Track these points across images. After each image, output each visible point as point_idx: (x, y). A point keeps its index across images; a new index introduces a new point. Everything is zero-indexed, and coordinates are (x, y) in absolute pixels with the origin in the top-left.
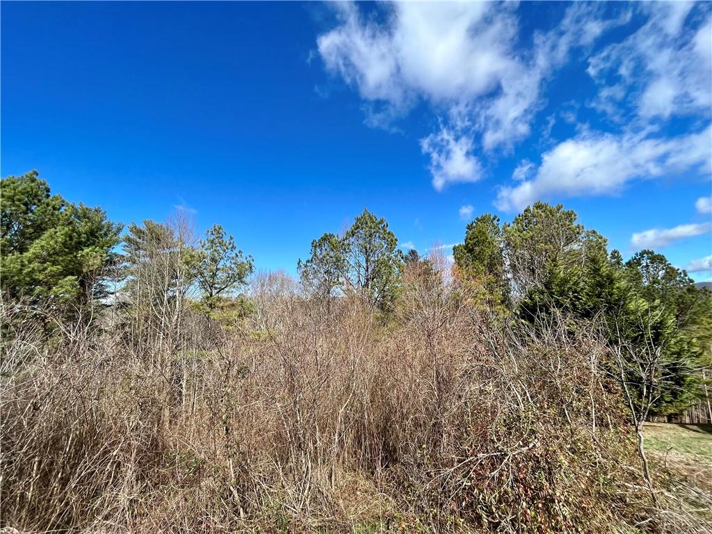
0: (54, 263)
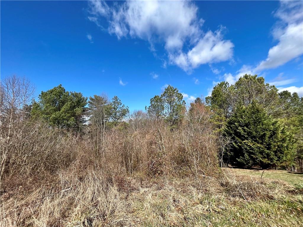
0: (68, 113)
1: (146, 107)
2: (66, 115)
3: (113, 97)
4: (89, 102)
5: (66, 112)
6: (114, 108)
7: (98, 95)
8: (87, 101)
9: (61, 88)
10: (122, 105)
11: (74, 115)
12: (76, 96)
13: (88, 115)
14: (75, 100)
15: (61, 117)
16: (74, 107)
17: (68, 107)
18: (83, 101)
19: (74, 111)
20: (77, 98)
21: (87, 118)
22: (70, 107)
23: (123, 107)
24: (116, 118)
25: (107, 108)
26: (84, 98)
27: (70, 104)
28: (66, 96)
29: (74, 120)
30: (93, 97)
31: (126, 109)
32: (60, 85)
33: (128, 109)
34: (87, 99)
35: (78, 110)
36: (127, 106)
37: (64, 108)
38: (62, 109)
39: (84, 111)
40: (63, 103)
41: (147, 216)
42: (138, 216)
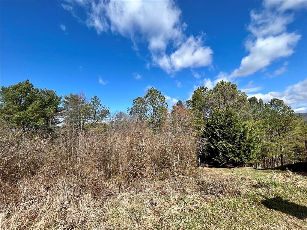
1: (128, 108)
3: (93, 97)
4: (64, 101)
5: (35, 111)
6: (94, 109)
7: (74, 94)
8: (62, 100)
9: (27, 83)
10: (103, 105)
11: (44, 115)
12: (48, 94)
13: (62, 115)
14: (46, 98)
15: (27, 117)
16: (45, 106)
17: (37, 106)
18: (56, 100)
19: (44, 111)
20: (48, 96)
22: (40, 106)
23: (103, 107)
24: (96, 120)
25: (86, 108)
26: (57, 97)
27: (40, 103)
28: (35, 94)
29: (44, 121)
30: (69, 96)
31: (106, 110)
32: (26, 80)
33: (108, 110)
34: (61, 98)
35: (50, 110)
36: (108, 107)
37: (32, 108)
38: (29, 109)
39: (57, 111)
40: (31, 101)
41: (121, 223)
42: (111, 224)
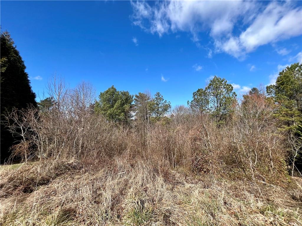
0: (119, 109)
1: (188, 101)
2: (118, 111)
3: (156, 93)
4: (135, 99)
6: (157, 104)
7: (142, 93)
8: (133, 98)
9: (113, 88)
10: (164, 100)
11: (123, 111)
12: (125, 94)
13: (134, 111)
14: (124, 98)
15: (114, 112)
16: (123, 104)
17: (119, 104)
18: (130, 99)
19: (123, 108)
20: (125, 96)
21: (133, 114)
22: (121, 104)
23: (165, 102)
24: (159, 114)
25: (151, 104)
26: (130, 96)
27: (120, 102)
28: (117, 95)
29: (123, 115)
30: (138, 95)
31: (168, 104)
32: (112, 86)
33: (170, 105)
34: (133, 97)
35: (127, 107)
36: (169, 102)
37: (117, 106)
38: (115, 107)
39: (131, 107)
40: (115, 101)
41: (194, 211)
42: (185, 209)
